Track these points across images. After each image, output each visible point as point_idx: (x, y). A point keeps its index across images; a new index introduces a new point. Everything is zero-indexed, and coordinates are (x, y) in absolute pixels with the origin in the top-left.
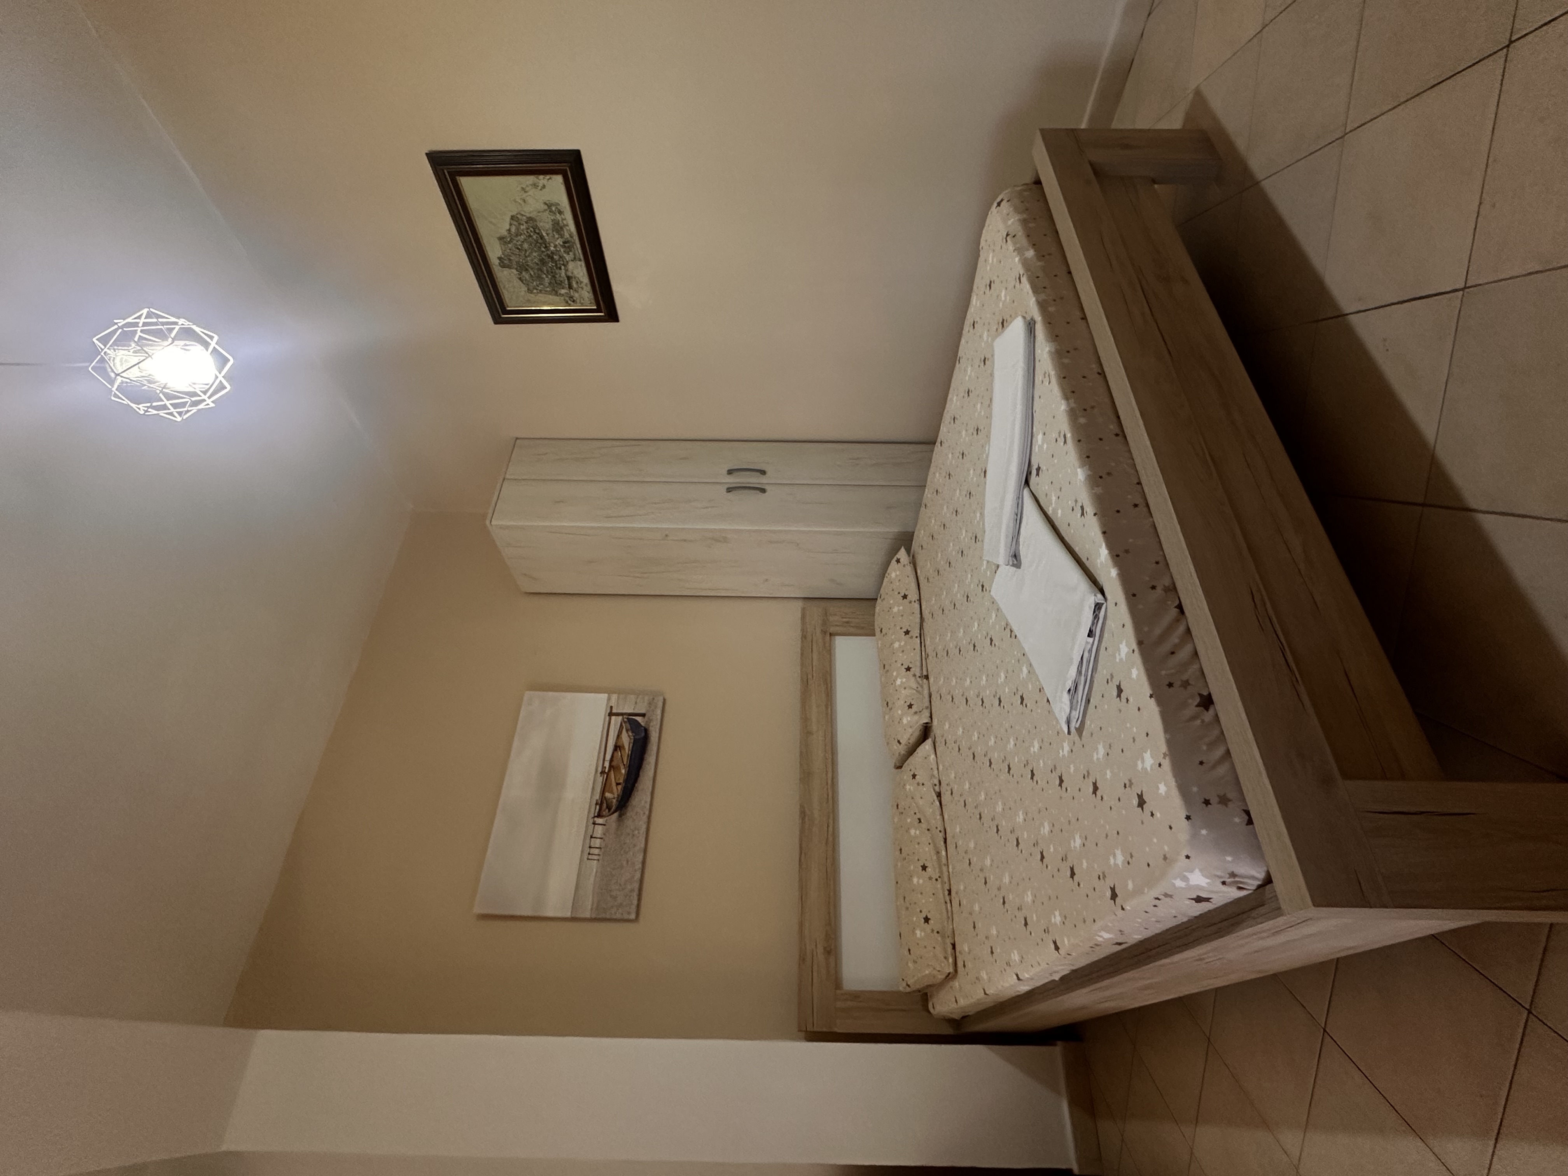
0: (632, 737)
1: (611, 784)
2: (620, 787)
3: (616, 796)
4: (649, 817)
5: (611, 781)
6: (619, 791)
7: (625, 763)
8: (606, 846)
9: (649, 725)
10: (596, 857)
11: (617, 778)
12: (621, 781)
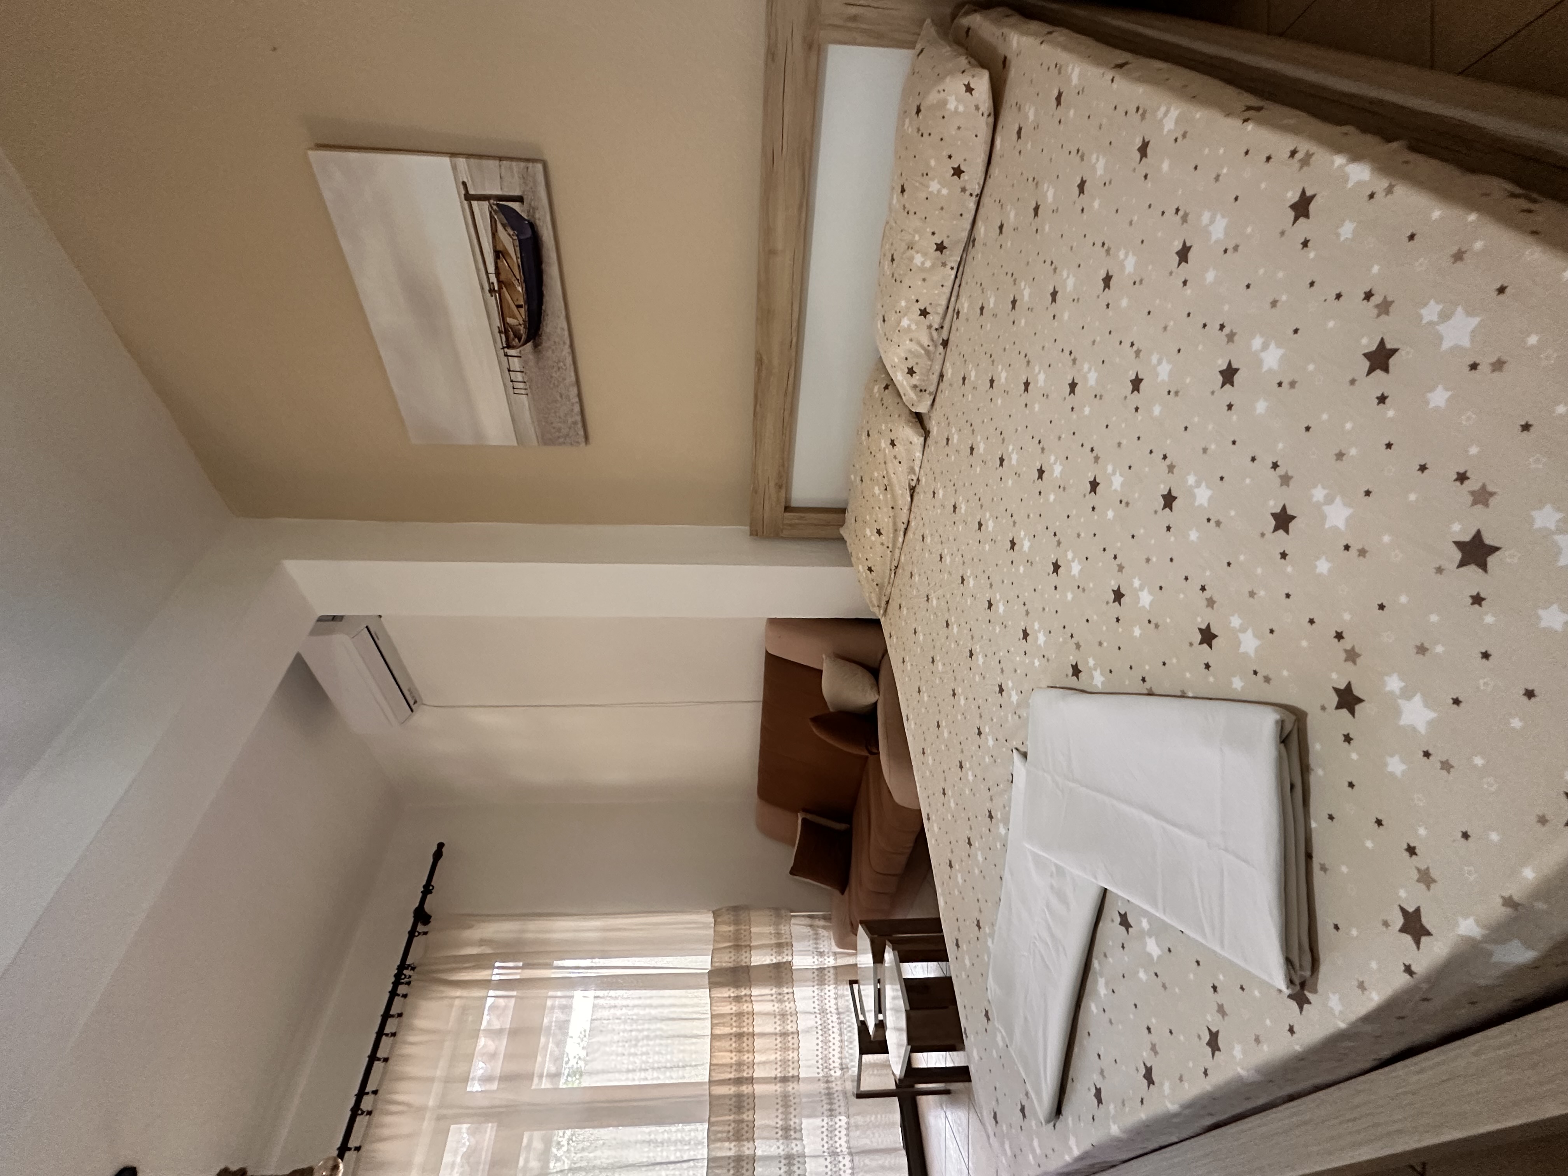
0: (515, 238)
1: (509, 307)
2: (522, 310)
3: (521, 322)
4: (572, 346)
5: (508, 303)
6: (524, 317)
7: (518, 277)
8: (531, 380)
9: (533, 216)
10: (523, 392)
11: (515, 299)
12: (522, 303)
